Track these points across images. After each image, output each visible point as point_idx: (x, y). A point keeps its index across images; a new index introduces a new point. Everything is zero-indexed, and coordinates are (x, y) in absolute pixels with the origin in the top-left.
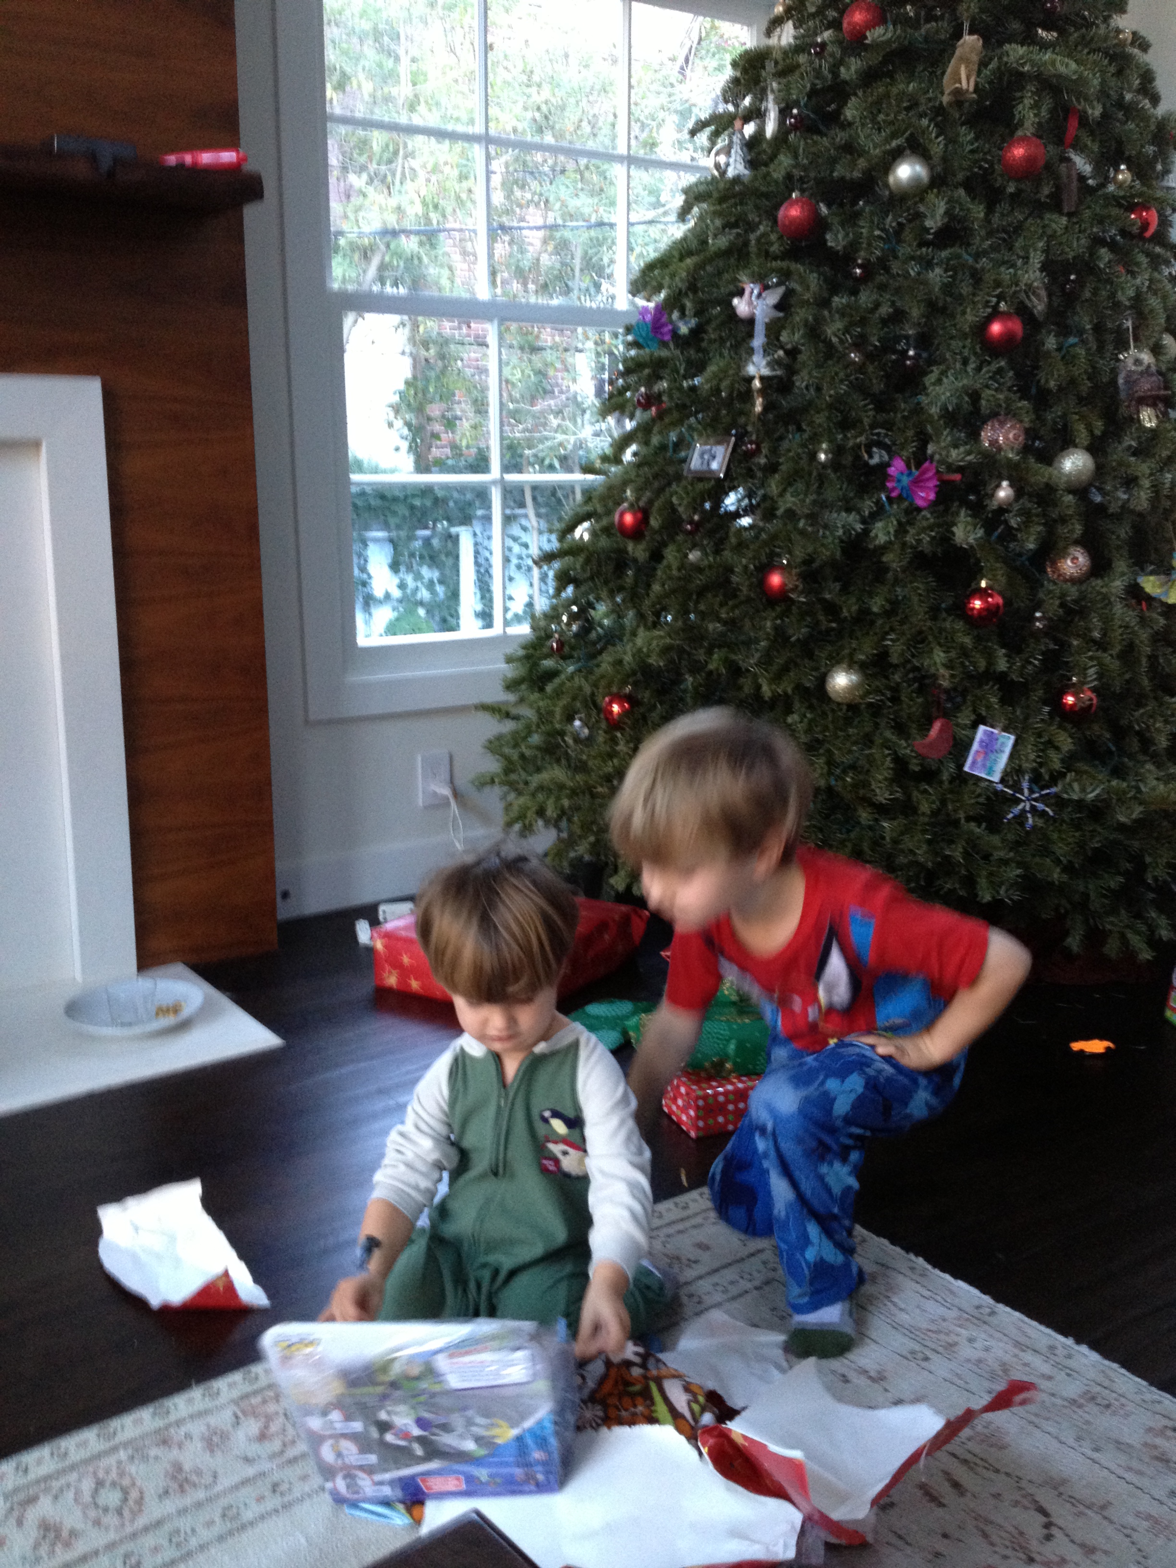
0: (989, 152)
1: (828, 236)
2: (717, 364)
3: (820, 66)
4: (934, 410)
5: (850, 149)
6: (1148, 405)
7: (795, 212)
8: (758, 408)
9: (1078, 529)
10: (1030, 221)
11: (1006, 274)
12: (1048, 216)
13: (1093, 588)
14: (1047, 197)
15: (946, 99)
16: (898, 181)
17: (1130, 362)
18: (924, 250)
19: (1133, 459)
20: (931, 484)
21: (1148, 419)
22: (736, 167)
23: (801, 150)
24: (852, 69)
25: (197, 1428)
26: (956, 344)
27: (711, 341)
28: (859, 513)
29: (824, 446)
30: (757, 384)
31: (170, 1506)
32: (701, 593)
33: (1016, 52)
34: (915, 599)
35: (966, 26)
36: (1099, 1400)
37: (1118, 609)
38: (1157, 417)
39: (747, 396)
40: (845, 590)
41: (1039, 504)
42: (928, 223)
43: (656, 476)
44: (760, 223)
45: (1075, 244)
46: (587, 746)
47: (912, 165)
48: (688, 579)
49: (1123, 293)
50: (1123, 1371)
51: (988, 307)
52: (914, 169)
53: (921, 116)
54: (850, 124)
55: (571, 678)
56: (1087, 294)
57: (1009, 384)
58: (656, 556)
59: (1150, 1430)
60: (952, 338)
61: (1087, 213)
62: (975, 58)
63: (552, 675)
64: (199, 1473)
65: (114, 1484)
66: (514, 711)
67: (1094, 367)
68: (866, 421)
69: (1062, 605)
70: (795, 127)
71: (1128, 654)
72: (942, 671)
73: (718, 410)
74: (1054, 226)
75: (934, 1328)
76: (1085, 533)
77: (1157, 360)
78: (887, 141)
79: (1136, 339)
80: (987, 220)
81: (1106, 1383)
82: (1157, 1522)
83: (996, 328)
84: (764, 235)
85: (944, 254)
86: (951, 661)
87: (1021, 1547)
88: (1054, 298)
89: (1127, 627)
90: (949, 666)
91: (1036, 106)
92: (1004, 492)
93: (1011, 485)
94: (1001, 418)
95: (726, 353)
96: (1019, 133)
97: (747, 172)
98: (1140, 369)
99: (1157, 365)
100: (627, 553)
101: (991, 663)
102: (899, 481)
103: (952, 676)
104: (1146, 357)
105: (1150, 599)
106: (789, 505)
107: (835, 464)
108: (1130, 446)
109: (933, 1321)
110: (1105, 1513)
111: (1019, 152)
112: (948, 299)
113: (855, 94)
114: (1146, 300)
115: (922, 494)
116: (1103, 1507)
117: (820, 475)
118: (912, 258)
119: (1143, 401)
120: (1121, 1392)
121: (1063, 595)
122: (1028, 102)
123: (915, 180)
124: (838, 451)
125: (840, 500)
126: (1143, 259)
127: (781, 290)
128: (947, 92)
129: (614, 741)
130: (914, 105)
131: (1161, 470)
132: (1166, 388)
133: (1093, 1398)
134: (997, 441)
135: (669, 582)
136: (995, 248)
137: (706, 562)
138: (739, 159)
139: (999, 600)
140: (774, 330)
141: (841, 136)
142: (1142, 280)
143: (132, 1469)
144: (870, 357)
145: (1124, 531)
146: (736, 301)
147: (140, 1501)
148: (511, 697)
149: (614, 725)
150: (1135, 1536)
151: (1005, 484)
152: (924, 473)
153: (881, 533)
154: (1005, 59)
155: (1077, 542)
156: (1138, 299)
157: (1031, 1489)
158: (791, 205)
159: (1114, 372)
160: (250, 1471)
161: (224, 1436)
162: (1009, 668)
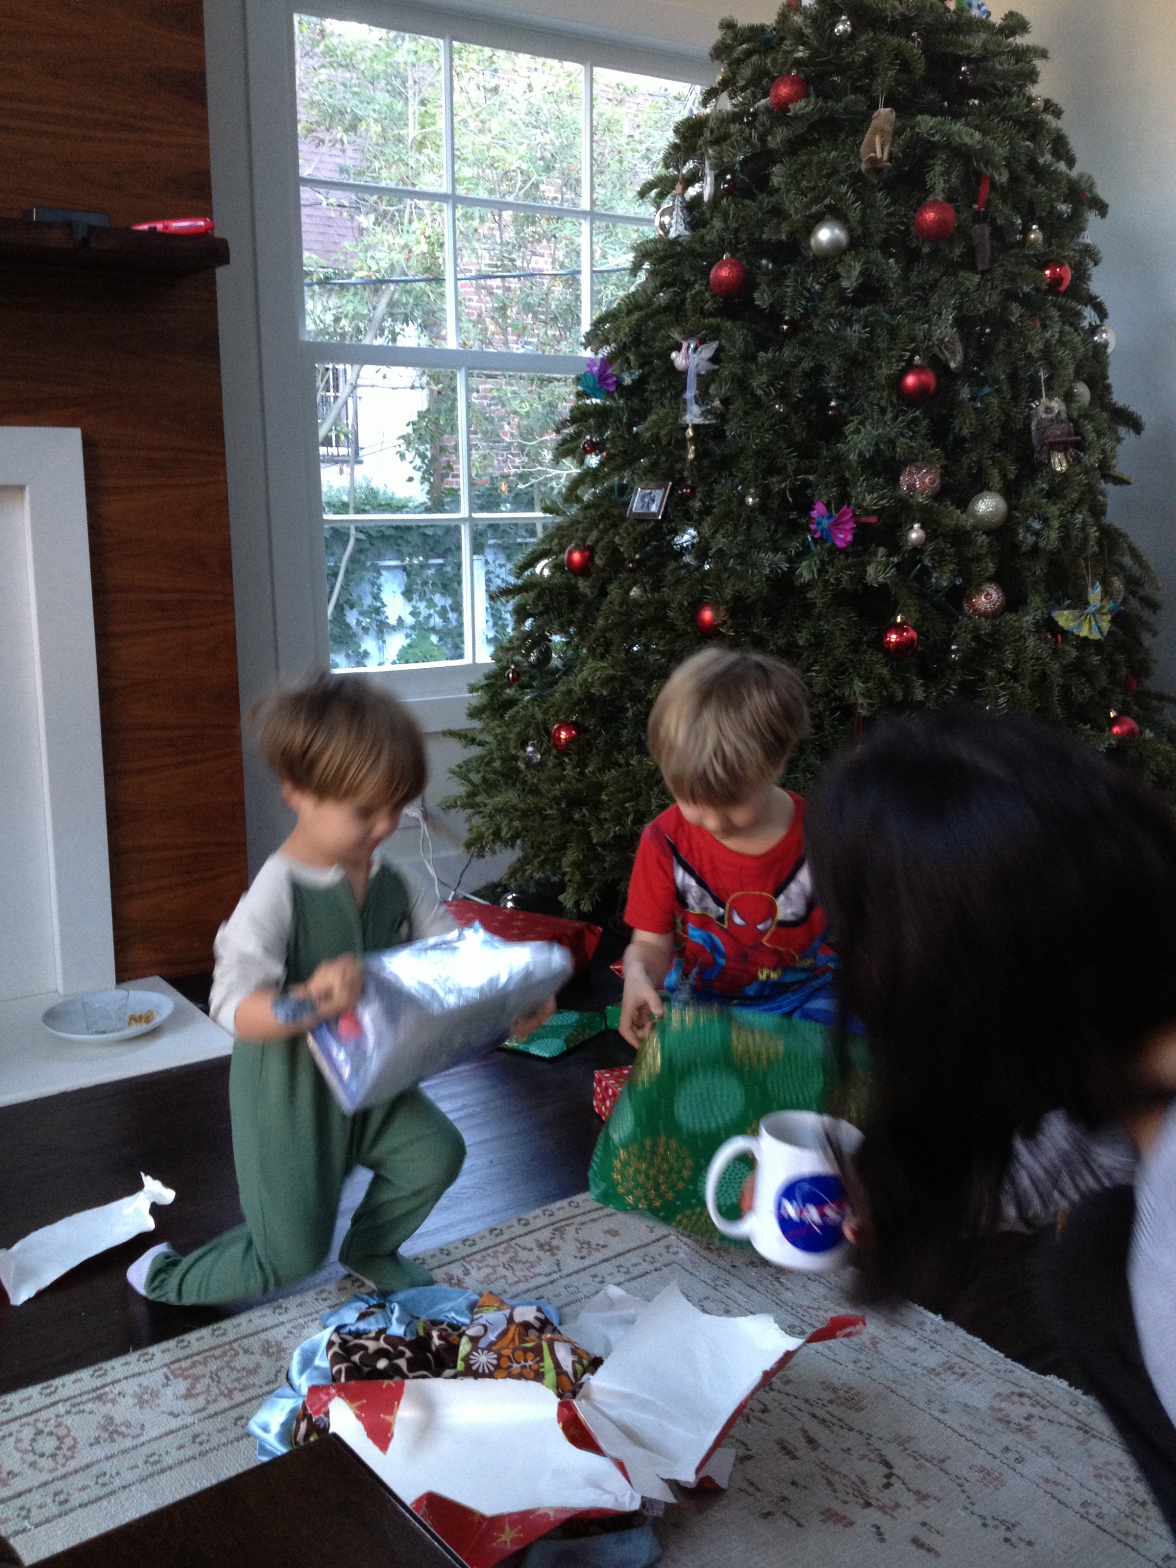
0: (905, 215)
1: (756, 295)
2: (657, 414)
3: (750, 134)
4: (853, 457)
5: (777, 212)
6: (1059, 451)
7: (724, 273)
8: (691, 456)
9: (991, 567)
10: (944, 279)
11: (920, 330)
12: (962, 274)
13: (1007, 622)
14: (959, 257)
15: (863, 167)
16: (819, 243)
17: (1041, 409)
18: (843, 308)
19: (1044, 501)
20: (848, 527)
21: (1059, 463)
22: (677, 228)
23: (731, 215)
24: (777, 139)
25: (130, 1387)
26: (874, 396)
27: (653, 392)
28: (785, 553)
29: (752, 491)
30: (690, 432)
31: (99, 1452)
32: (643, 626)
33: (926, 123)
34: (838, 633)
35: (881, 101)
36: (957, 1369)
37: (1031, 642)
38: (1068, 462)
39: (682, 444)
40: (773, 625)
41: (953, 545)
42: (845, 284)
43: (601, 518)
44: (695, 282)
45: (987, 299)
46: (539, 771)
47: (832, 229)
48: (628, 614)
49: (1032, 347)
50: (984, 1344)
51: (903, 361)
52: (833, 233)
53: (841, 182)
54: (777, 190)
55: (525, 708)
56: (1001, 346)
57: (923, 432)
58: (603, 593)
59: (998, 1395)
60: (871, 389)
61: (1000, 271)
62: (889, 129)
63: (511, 703)
64: (128, 1425)
65: (51, 1434)
66: (480, 737)
67: (1007, 415)
68: (790, 469)
69: (976, 638)
70: (728, 192)
71: (1041, 683)
72: (860, 700)
73: (659, 456)
74: (967, 283)
75: (815, 1305)
76: (999, 570)
77: (1068, 406)
78: (808, 206)
79: (1049, 388)
80: (905, 278)
81: (966, 1355)
82: (988, 1474)
83: (910, 380)
84: (697, 293)
85: (863, 311)
86: (868, 691)
87: (862, 1494)
88: (970, 350)
89: (1038, 659)
90: (867, 694)
91: (947, 173)
92: (915, 534)
93: (922, 527)
94: (919, 464)
95: (666, 402)
96: (931, 198)
97: (687, 233)
98: (1050, 416)
99: (1068, 413)
100: (577, 588)
101: (908, 690)
102: (819, 524)
103: (870, 705)
104: (1057, 405)
105: (1064, 633)
106: (720, 546)
107: (762, 507)
108: (1042, 490)
109: (815, 1300)
110: (944, 1466)
111: (930, 216)
112: (867, 354)
113: (782, 162)
114: (1055, 351)
115: (842, 536)
116: (943, 1461)
117: (749, 518)
118: (832, 315)
119: (1054, 446)
120: (977, 1362)
121: (976, 628)
122: (938, 169)
123: (834, 243)
124: (765, 494)
125: (766, 541)
126: (1055, 313)
127: (715, 345)
128: (864, 160)
129: (561, 765)
130: (834, 172)
131: (1073, 511)
132: (1077, 434)
133: (951, 1368)
134: (914, 485)
135: (612, 617)
136: (911, 305)
137: (644, 599)
138: (680, 221)
139: (913, 634)
140: (704, 382)
141: (766, 201)
142: (1053, 333)
143: (68, 1421)
144: (794, 407)
145: (1039, 569)
146: (674, 355)
147: (72, 1448)
148: (476, 724)
149: (563, 751)
150: (967, 1486)
151: (916, 526)
152: (843, 515)
153: (806, 572)
154: (917, 130)
155: (990, 580)
156: (1047, 352)
157: (878, 1444)
158: (721, 267)
159: (1028, 418)
160: (175, 1423)
161: (155, 1394)
162: (926, 697)
